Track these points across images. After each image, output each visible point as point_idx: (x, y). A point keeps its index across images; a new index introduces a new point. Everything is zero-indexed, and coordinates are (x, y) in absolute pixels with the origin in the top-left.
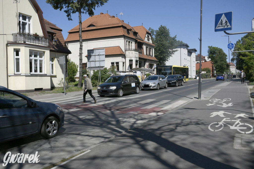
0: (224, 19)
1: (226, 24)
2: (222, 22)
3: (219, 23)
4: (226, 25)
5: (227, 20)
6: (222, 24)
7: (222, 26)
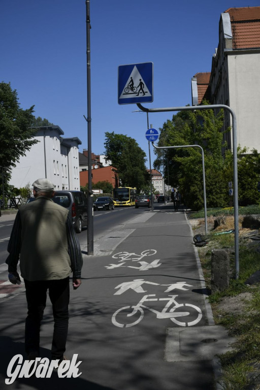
0: (136, 77)
1: (141, 89)
2: (133, 84)
3: (126, 86)
4: (141, 91)
5: (142, 81)
6: (132, 89)
7: (132, 92)
